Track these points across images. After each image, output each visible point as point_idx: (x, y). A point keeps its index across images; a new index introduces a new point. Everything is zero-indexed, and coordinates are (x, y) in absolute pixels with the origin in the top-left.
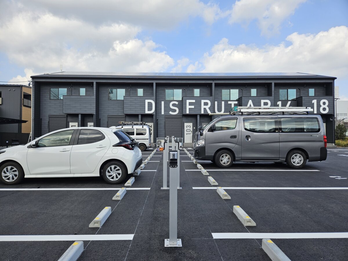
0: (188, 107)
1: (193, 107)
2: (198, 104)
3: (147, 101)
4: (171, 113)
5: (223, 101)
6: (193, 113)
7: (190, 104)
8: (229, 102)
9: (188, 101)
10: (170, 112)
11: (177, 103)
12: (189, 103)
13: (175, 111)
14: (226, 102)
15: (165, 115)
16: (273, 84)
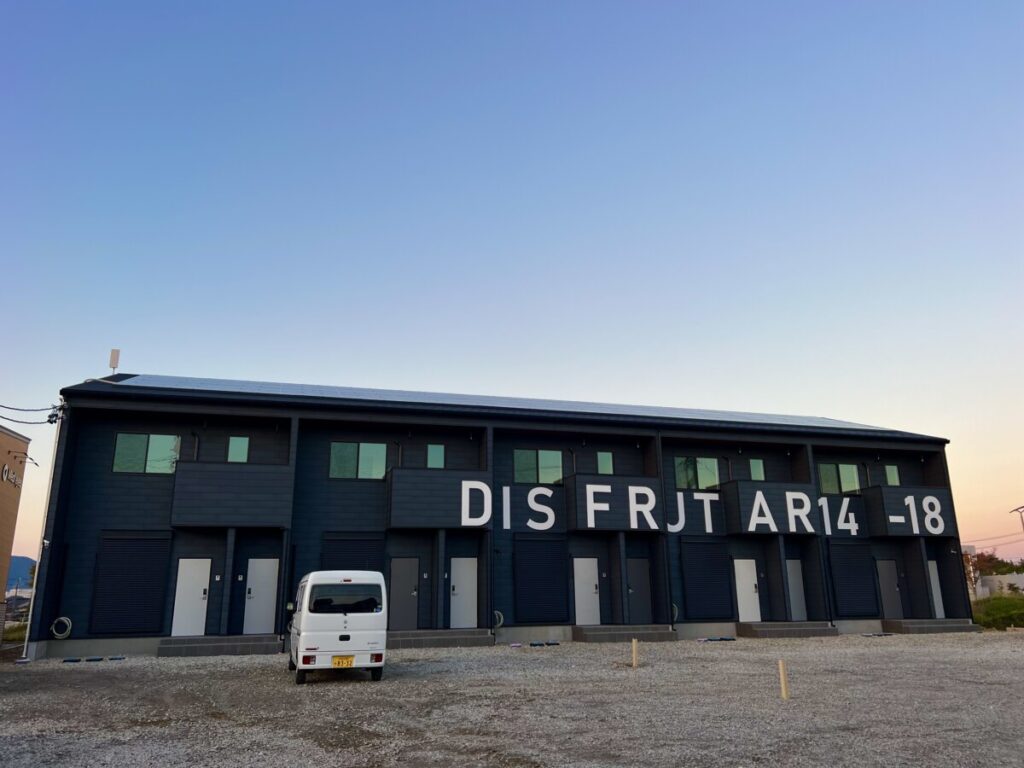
0: (592, 507)
1: (605, 507)
2: (618, 500)
3: (467, 486)
4: (532, 524)
5: (681, 490)
6: (607, 526)
7: (598, 497)
8: (697, 496)
9: (591, 489)
10: (530, 521)
11: (549, 493)
12: (595, 494)
13: (542, 518)
14: (688, 493)
15: (513, 532)
16: (810, 449)
